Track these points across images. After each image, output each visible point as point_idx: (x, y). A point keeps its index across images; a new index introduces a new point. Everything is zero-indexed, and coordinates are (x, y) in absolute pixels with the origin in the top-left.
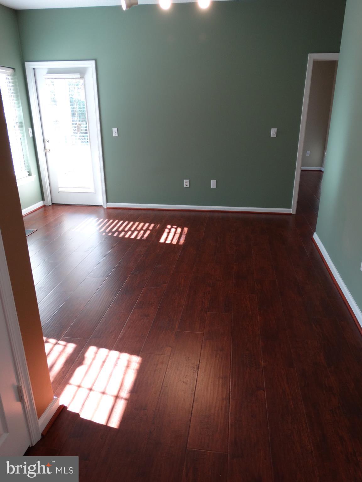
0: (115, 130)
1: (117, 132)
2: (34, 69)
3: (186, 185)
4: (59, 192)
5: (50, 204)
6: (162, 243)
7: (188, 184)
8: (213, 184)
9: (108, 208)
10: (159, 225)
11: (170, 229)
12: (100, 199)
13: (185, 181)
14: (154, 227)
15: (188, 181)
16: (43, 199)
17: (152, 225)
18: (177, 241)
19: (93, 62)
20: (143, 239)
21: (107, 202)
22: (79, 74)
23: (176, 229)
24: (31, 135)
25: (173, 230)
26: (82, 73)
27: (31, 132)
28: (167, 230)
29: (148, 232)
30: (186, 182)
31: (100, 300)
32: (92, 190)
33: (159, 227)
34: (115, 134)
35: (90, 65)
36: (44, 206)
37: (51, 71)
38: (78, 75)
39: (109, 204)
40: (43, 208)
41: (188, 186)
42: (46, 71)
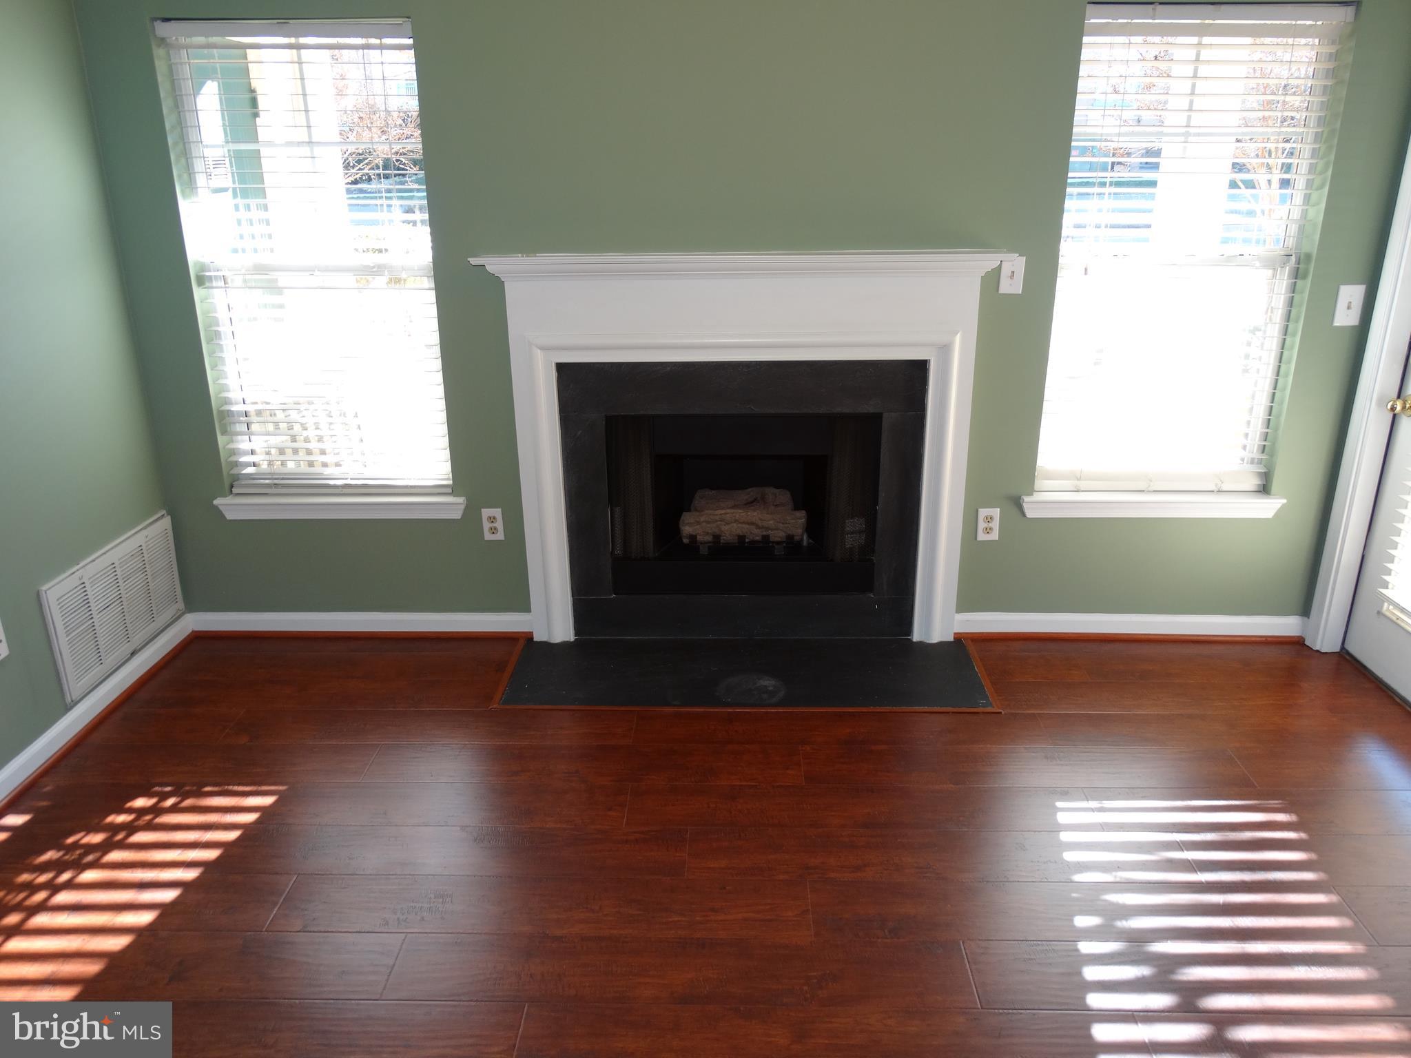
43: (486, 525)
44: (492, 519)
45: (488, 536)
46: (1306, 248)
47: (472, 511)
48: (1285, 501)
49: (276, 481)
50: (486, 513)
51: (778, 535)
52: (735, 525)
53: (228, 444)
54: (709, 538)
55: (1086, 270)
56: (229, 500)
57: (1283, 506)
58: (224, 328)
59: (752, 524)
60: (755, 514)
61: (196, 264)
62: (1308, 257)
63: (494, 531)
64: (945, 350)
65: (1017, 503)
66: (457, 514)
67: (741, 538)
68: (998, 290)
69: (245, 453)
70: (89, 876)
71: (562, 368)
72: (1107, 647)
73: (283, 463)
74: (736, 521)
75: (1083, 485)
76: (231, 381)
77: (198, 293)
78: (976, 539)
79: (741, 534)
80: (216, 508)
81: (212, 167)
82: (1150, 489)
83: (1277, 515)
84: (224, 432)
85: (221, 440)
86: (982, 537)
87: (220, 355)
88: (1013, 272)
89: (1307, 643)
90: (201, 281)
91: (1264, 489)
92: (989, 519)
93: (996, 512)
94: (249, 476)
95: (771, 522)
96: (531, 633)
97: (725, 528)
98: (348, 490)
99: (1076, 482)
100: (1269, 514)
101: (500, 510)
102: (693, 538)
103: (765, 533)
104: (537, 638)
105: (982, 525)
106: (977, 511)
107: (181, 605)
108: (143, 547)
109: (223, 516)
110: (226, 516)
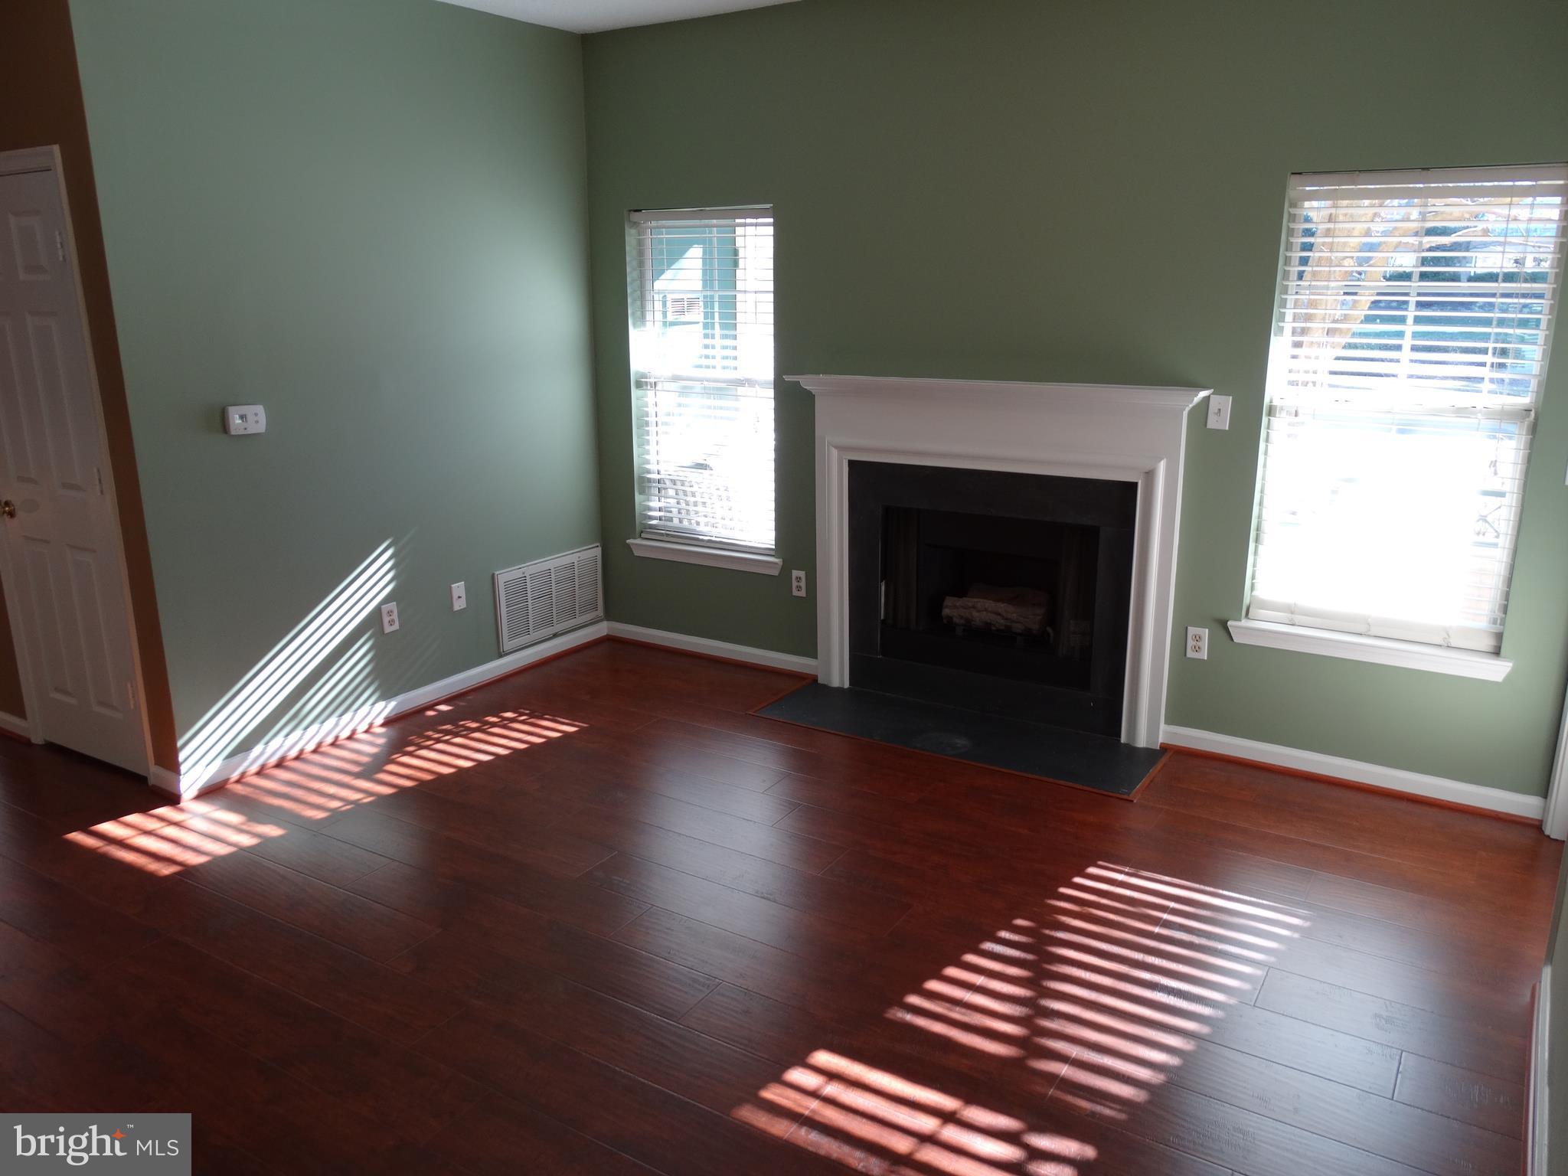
43: (795, 584)
44: (799, 579)
45: (795, 593)
47: (786, 570)
49: (668, 532)
50: (795, 573)
51: (1018, 628)
52: (985, 612)
53: (644, 501)
54: (962, 622)
56: (638, 541)
58: (652, 419)
59: (999, 614)
60: (1002, 606)
61: (637, 373)
63: (799, 588)
66: (775, 572)
67: (988, 625)
68: (1206, 426)
69: (654, 510)
70: (458, 740)
71: (852, 464)
73: (681, 521)
74: (986, 610)
76: (652, 457)
77: (635, 393)
78: (1185, 655)
79: (989, 621)
80: (628, 546)
81: (686, 308)
82: (1369, 633)
84: (642, 492)
85: (638, 498)
86: (1190, 654)
87: (647, 438)
88: (1220, 410)
90: (639, 385)
93: (1205, 633)
94: (652, 527)
95: (1015, 615)
96: (817, 676)
97: (975, 614)
98: (711, 544)
99: (1290, 615)
101: (804, 572)
102: (950, 618)
103: (1009, 624)
104: (820, 681)
105: (1190, 643)
106: (1187, 628)
107: (600, 612)
108: (576, 564)
109: (633, 553)
110: (634, 552)
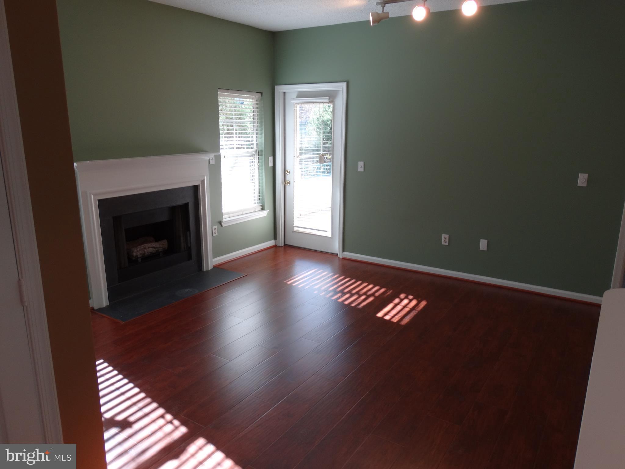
0: (361, 164)
1: (363, 166)
2: (284, 93)
3: (445, 242)
4: (293, 232)
5: (282, 244)
6: (379, 318)
7: (447, 240)
8: (483, 244)
9: (344, 259)
10: (391, 291)
11: (402, 300)
12: (336, 247)
13: (444, 235)
14: (384, 293)
15: (447, 236)
16: (275, 238)
17: (383, 290)
18: (400, 318)
19: (344, 85)
20: (357, 307)
21: (344, 250)
22: (328, 98)
23: (411, 301)
24: (271, 165)
25: (406, 301)
26: (331, 97)
27: (272, 161)
28: (397, 301)
29: (371, 299)
30: (445, 238)
31: (252, 379)
32: (329, 234)
33: (389, 295)
34: (361, 169)
35: (341, 87)
36: (275, 246)
37: (301, 95)
38: (326, 99)
39: (345, 253)
40: (274, 249)
41: (447, 244)
42: (295, 95)
46: (260, 149)
48: (269, 211)
55: (224, 157)
57: (268, 212)
62: (262, 151)
64: (203, 182)
65: (220, 223)
72: (246, 258)
75: (231, 215)
83: (267, 215)
89: (278, 245)
91: (263, 209)
92: (215, 229)
100: (266, 215)
